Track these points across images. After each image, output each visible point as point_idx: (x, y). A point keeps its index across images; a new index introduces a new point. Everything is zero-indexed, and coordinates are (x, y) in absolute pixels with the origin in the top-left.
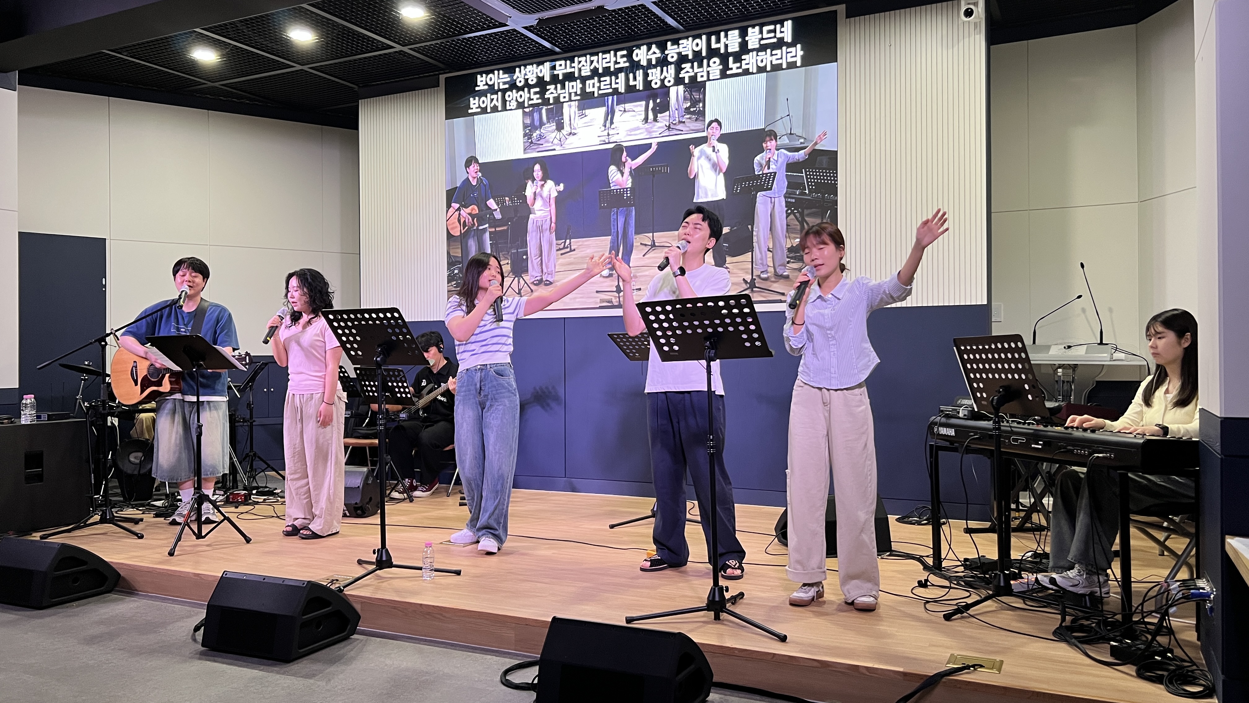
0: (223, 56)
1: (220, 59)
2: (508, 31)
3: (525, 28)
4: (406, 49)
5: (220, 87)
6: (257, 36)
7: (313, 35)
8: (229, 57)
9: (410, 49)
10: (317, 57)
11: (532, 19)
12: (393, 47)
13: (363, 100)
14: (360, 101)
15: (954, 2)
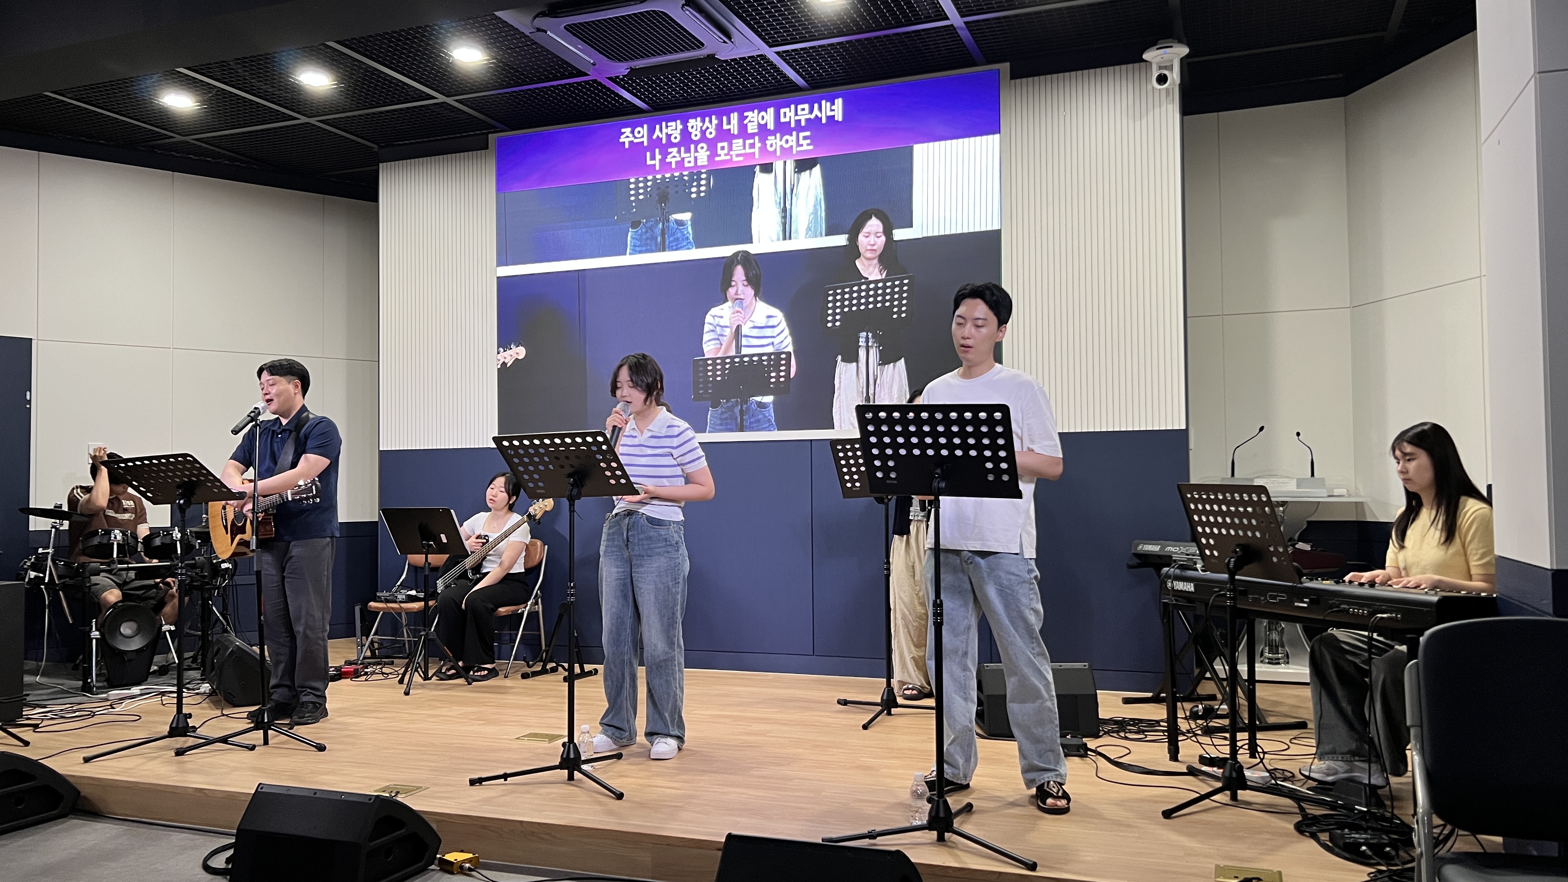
0: (203, 102)
1: (199, 106)
2: (587, 82)
3: (610, 79)
4: (450, 101)
5: (195, 142)
6: (254, 78)
7: (330, 79)
8: (212, 104)
9: (456, 101)
10: (331, 107)
11: (622, 69)
12: (433, 98)
13: (385, 164)
14: (381, 165)
15: (1143, 64)
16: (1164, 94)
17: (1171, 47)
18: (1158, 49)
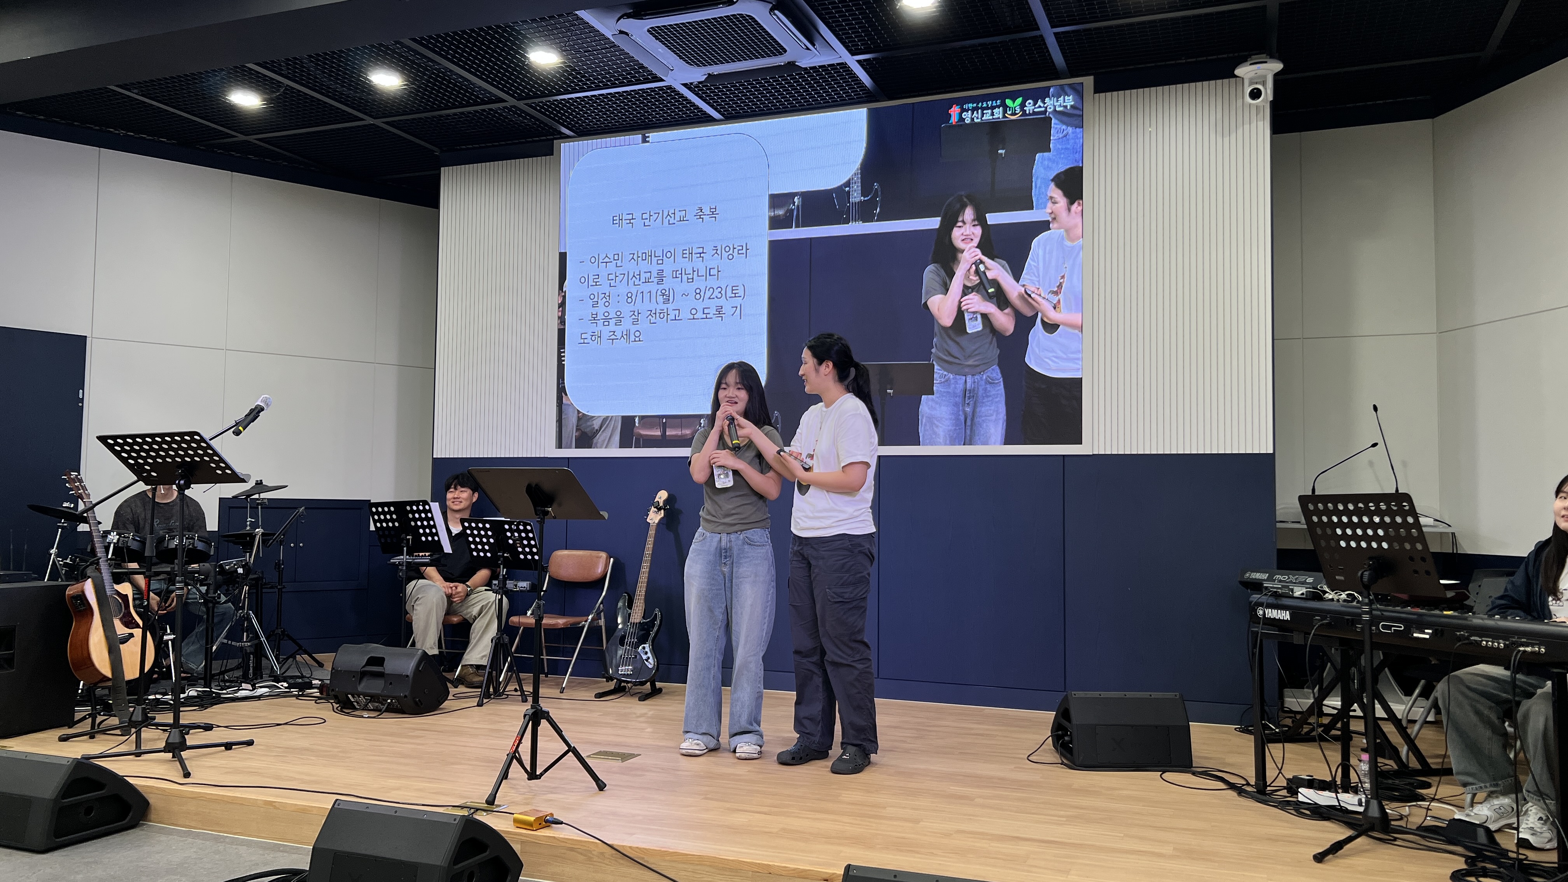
0: (269, 101)
1: (265, 104)
2: (661, 88)
3: (685, 85)
4: (520, 104)
5: (257, 142)
7: (400, 81)
8: (277, 102)
9: (526, 104)
11: (698, 74)
13: (446, 168)
14: (442, 169)
15: (1233, 80)
16: (1254, 111)
17: (1266, 62)
18: (1251, 64)
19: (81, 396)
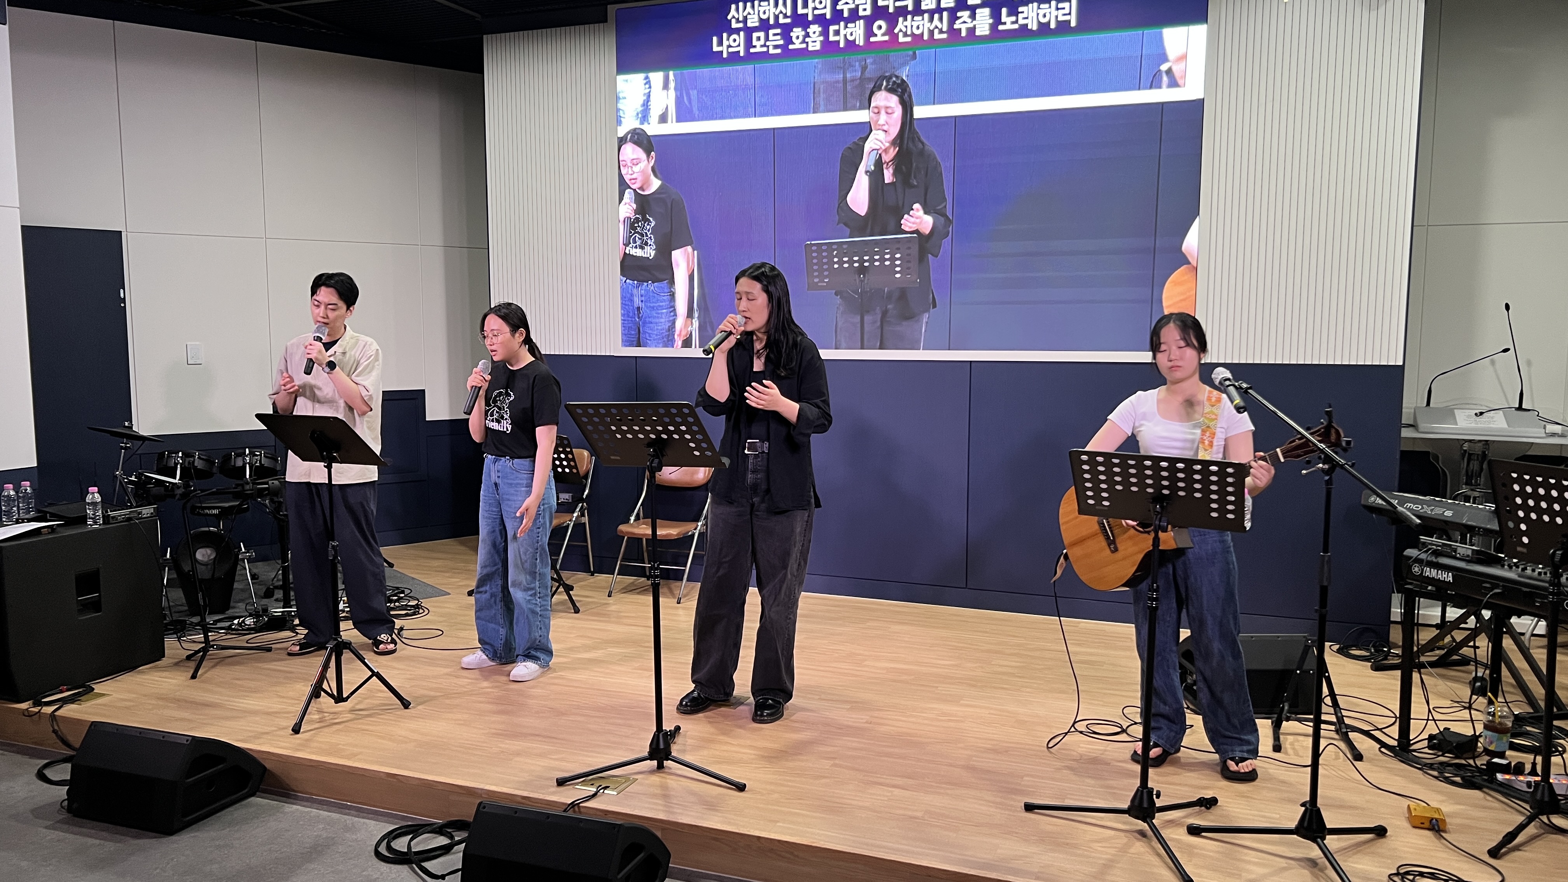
5: (279, 9)
13: (489, 36)
14: (485, 37)
19: (122, 295)
